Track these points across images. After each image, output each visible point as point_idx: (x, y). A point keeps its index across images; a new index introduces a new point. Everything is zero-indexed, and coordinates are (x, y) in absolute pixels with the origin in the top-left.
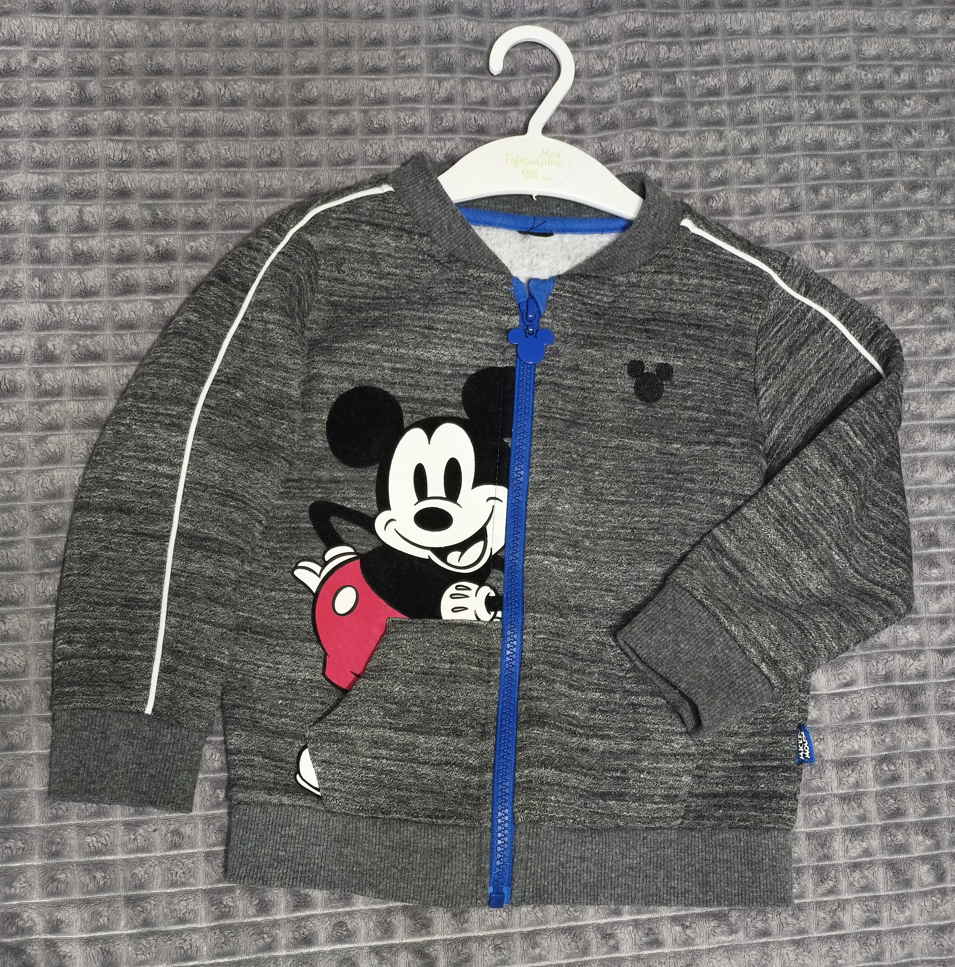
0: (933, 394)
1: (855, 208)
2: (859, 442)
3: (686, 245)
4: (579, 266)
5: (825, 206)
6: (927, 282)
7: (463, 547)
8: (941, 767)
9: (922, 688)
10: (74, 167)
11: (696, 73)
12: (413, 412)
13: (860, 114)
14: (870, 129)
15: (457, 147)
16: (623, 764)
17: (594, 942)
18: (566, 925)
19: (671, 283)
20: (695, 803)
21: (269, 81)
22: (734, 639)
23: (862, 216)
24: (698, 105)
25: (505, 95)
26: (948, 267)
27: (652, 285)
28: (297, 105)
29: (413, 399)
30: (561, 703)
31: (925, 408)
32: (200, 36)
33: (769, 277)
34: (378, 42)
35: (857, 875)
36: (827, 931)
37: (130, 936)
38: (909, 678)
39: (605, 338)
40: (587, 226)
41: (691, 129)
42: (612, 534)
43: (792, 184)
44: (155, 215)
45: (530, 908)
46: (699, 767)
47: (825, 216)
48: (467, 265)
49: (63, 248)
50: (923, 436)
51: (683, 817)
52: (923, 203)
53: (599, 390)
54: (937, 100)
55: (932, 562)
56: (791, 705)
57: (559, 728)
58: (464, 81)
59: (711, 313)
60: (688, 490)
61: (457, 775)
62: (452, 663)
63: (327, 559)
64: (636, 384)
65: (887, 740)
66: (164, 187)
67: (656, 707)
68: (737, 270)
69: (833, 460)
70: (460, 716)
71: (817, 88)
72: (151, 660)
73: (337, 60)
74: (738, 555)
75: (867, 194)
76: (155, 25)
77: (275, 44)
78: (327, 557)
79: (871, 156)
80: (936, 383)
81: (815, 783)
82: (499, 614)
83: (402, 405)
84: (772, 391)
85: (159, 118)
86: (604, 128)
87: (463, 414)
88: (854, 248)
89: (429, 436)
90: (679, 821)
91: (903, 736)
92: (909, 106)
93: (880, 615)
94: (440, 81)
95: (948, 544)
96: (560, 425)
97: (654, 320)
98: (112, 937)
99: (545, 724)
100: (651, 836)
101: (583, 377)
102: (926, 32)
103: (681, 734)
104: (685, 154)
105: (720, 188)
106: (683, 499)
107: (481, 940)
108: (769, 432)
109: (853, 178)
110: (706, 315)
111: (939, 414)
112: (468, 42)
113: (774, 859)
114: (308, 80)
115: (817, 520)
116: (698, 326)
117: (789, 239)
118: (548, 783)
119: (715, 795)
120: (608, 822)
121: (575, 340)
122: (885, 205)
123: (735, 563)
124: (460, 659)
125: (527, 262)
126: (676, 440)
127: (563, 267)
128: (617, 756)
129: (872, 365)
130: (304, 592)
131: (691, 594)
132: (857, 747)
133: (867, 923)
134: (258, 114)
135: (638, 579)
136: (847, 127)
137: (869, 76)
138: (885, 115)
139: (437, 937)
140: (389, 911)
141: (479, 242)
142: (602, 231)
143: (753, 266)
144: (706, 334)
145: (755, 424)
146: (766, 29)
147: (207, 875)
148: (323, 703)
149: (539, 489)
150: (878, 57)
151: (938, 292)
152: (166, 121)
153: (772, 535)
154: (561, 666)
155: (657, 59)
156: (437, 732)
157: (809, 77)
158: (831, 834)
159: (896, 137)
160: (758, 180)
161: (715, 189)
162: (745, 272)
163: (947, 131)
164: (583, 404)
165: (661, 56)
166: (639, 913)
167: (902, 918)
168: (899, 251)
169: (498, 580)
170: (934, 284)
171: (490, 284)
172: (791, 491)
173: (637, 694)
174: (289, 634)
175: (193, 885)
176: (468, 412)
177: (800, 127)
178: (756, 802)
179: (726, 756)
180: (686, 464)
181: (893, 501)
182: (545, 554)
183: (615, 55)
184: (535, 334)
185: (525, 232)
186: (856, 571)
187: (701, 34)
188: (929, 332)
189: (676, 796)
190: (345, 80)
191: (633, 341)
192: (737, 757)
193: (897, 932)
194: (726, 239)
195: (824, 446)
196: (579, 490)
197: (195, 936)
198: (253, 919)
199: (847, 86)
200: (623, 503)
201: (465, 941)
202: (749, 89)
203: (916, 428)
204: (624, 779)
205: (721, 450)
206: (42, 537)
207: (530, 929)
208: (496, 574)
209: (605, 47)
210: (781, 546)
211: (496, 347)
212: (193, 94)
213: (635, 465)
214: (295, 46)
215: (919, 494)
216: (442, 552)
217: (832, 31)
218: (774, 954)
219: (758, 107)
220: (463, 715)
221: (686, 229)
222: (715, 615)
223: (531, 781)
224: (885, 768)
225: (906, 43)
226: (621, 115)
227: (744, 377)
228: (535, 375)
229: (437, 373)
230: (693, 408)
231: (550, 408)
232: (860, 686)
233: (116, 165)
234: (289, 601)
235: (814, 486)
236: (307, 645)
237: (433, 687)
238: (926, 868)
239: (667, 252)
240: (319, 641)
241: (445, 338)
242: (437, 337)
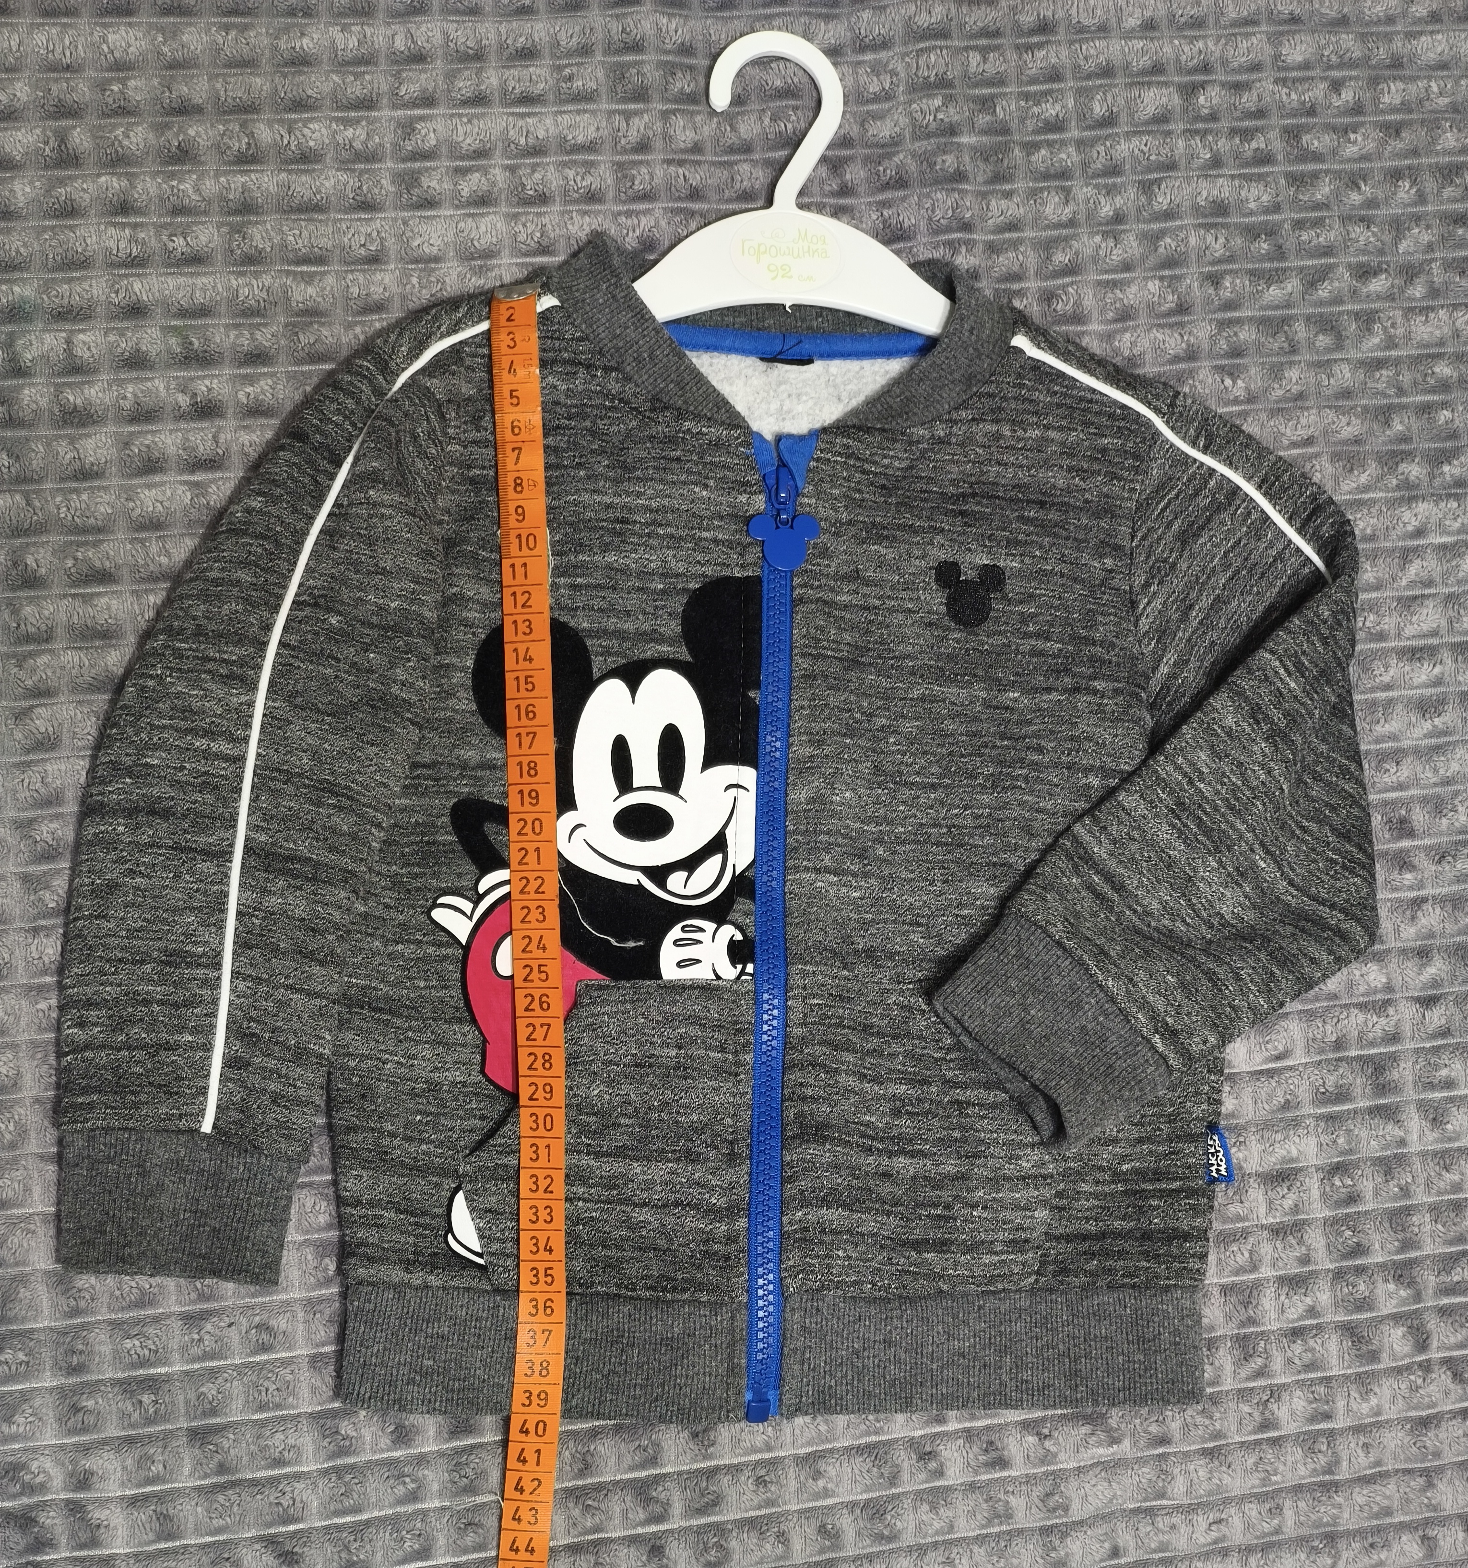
0: (1399, 599)
1: (1277, 307)
2: (1293, 685)
3: (1020, 376)
4: (855, 412)
5: (1229, 306)
6: (1387, 423)
7: (690, 864)
8: (1421, 1180)
9: (1394, 1058)
10: (55, 269)
11: (1027, 96)
12: (607, 652)
13: (1280, 157)
14: (1297, 180)
15: (657, 225)
16: (946, 1195)
17: (906, 1465)
18: (863, 1441)
19: (997, 436)
20: (1055, 1250)
21: (358, 121)
22: (1112, 1000)
23: (1286, 320)
24: (1031, 147)
25: (731, 138)
26: (1419, 398)
27: (968, 441)
28: (403, 160)
29: (604, 633)
30: (847, 1105)
31: (1389, 623)
32: (246, 50)
33: (1149, 424)
34: (528, 54)
35: (1298, 1347)
36: (1255, 1433)
37: (198, 1489)
38: (1372, 1044)
39: (899, 527)
40: (864, 346)
41: (1020, 185)
42: (919, 837)
43: (1177, 272)
44: (187, 344)
45: (808, 1419)
46: (1059, 1195)
47: (1231, 322)
48: (681, 415)
49: (44, 402)
50: (1387, 667)
51: (1038, 1273)
52: (1379, 297)
53: (892, 610)
54: (1398, 132)
55: (1402, 862)
56: (1197, 1093)
57: (847, 1144)
58: (665, 115)
59: (1061, 483)
60: (1034, 765)
61: (693, 1222)
62: (680, 1048)
63: (481, 891)
64: (948, 598)
65: (1341, 1141)
66: (199, 298)
67: (994, 1106)
68: (1099, 414)
69: (1256, 713)
70: (696, 1131)
71: (1213, 117)
72: (208, 1047)
73: (465, 85)
74: (1112, 865)
75: (1293, 285)
76: (173, 33)
77: (366, 60)
78: (482, 887)
79: (1299, 225)
80: (1404, 582)
81: (1234, 1209)
82: (750, 968)
83: (589, 643)
84: (1157, 604)
85: (187, 186)
86: (886, 186)
87: (684, 654)
88: (1276, 373)
89: (633, 690)
90: (1032, 1279)
91: (1364, 1134)
92: (1355, 142)
93: (1330, 952)
94: (628, 116)
95: (1426, 834)
96: (835, 668)
97: (974, 495)
98: (171, 1492)
99: (825, 1138)
100: (991, 1303)
101: (866, 590)
102: (1378, 22)
103: (1033, 1146)
104: (1013, 226)
105: (1067, 280)
106: (1026, 779)
107: (737, 1469)
108: (1155, 669)
109: (1271, 260)
110: (1054, 486)
111: (1409, 631)
112: (667, 52)
113: (1176, 1332)
114: (422, 118)
115: (1232, 808)
116: (1042, 504)
117: (1176, 359)
118: (833, 1231)
119: (1085, 1237)
120: (924, 1286)
121: (853, 530)
122: (1321, 303)
123: (1109, 877)
124: (693, 1041)
125: (774, 406)
126: (1013, 685)
127: (831, 414)
128: (937, 1183)
129: (1308, 558)
130: (448, 945)
131: (1045, 931)
132: (1294, 1153)
133: (1312, 1419)
134: (343, 177)
135: (960, 905)
136: (1260, 177)
137: (1294, 96)
138: (1317, 157)
139: (668, 1469)
140: (594, 1434)
141: (699, 379)
142: (888, 354)
143: (1124, 407)
144: (1053, 516)
145: (1133, 658)
146: (1132, 22)
147: (314, 1390)
148: (483, 1118)
149: (806, 768)
150: (1306, 66)
151: (1405, 439)
152: (197, 190)
153: (1164, 833)
154: (849, 1047)
155: (966, 75)
156: (661, 1155)
157: (1202, 100)
158: (1257, 1285)
159: (1337, 194)
160: (1127, 267)
161: (1060, 282)
162: (1111, 416)
163: (1414, 182)
164: (867, 632)
165: (972, 69)
166: (973, 1417)
167: (1365, 1408)
168: (1344, 375)
169: (746, 914)
170: (1398, 427)
171: (717, 445)
172: (1192, 764)
173: (964, 1086)
174: (427, 1011)
175: (294, 1408)
176: (691, 651)
177: (1188, 179)
178: (1147, 1246)
179: (1100, 1176)
180: (1029, 723)
181: (1344, 772)
182: (817, 871)
183: (900, 68)
184: (790, 523)
185: (771, 358)
186: (1291, 883)
187: (1032, 32)
188: (1392, 503)
189: (1026, 1241)
190: (478, 117)
191: (942, 530)
192: (1117, 1176)
193: (1358, 1429)
194: (1082, 365)
195: (1241, 694)
196: (866, 767)
197: (300, 1486)
198: (388, 1455)
199: (1260, 113)
200: (933, 787)
201: (712, 1473)
202: (1109, 121)
203: (1374, 653)
204: (947, 1219)
205: (1083, 701)
206: (31, 869)
207: (808, 1450)
208: (742, 905)
209: (883, 55)
210: (1178, 850)
211: (730, 544)
212: (239, 144)
213: (950, 726)
214: (396, 62)
215: (1383, 757)
216: (659, 874)
217: (1235, 24)
218: (1176, 1471)
219: (1124, 149)
220: (700, 1129)
221: (1019, 351)
222: (1081, 963)
223: (806, 1229)
224: (1338, 1183)
225: (1348, 41)
226: (912, 166)
227: (1115, 583)
228: (793, 588)
229: (640, 589)
230: (1037, 635)
231: (818, 641)
232: (1299, 1058)
233: (123, 265)
234: (425, 959)
235: (1227, 756)
236: (456, 1027)
237: (653, 1086)
238: (1400, 1331)
239: (992, 389)
240: (474, 1021)
241: (649, 535)
242: (635, 534)
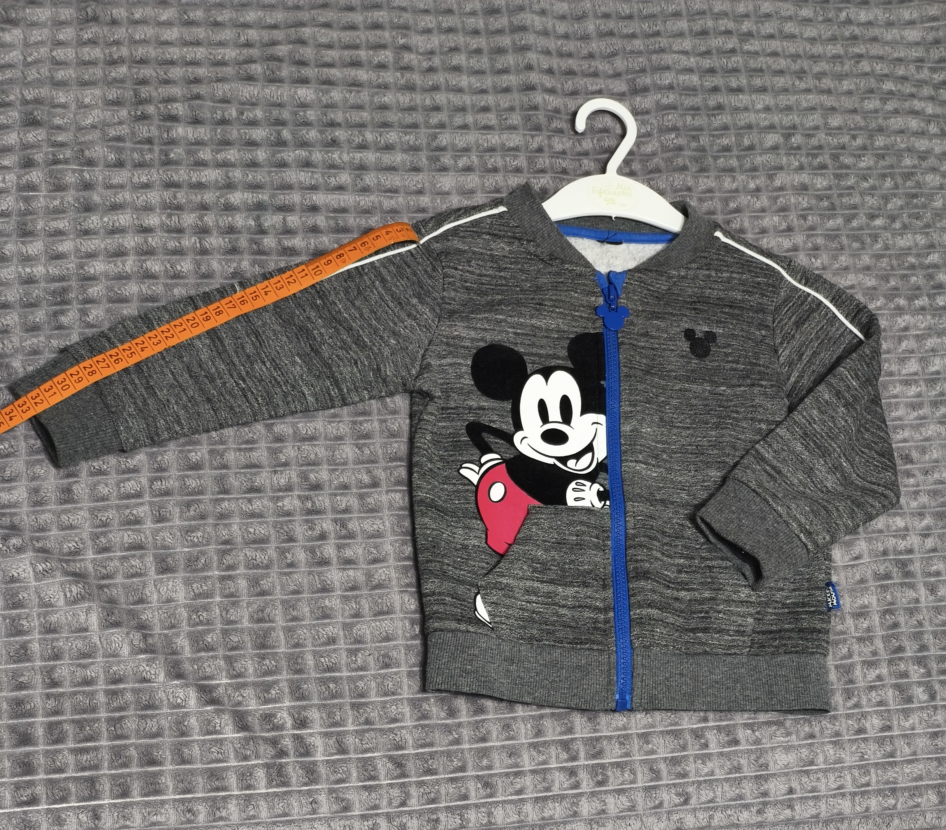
0: (898, 358)
1: (833, 230)
2: (854, 383)
3: (718, 250)
4: (644, 263)
5: (812, 228)
6: (888, 281)
7: (578, 456)
8: (927, 617)
9: (911, 560)
10: (277, 189)
11: (713, 136)
12: (533, 363)
13: (830, 166)
14: (838, 177)
15: (548, 183)
16: (706, 607)
17: (690, 742)
18: (669, 728)
19: (709, 276)
20: (757, 637)
21: (411, 133)
22: (780, 516)
23: (837, 236)
24: (716, 158)
25: (578, 149)
26: (901, 272)
27: (696, 277)
28: (432, 151)
29: (532, 354)
30: (658, 564)
31: (894, 368)
32: (359, 101)
33: (779, 273)
34: (486, 109)
35: (874, 694)
36: (855, 735)
37: (356, 731)
38: (900, 553)
39: (666, 313)
40: (645, 238)
41: (712, 174)
42: (683, 450)
43: (787, 213)
44: (337, 224)
45: (643, 715)
46: (758, 613)
47: (812, 235)
48: (563, 262)
49: (273, 245)
50: (895, 387)
51: (750, 647)
52: (880, 228)
53: (664, 350)
54: (883, 157)
55: (909, 474)
56: (820, 569)
57: (658, 582)
58: (549, 137)
59: (739, 297)
60: (734, 418)
61: (587, 614)
62: (578, 536)
63: (482, 461)
64: (691, 345)
65: (888, 597)
66: (342, 204)
67: (726, 568)
68: (756, 267)
69: (838, 394)
70: (587, 573)
71: (799, 148)
73: (458, 120)
74: (775, 462)
75: (840, 221)
76: (328, 92)
77: (412, 109)
78: (483, 460)
79: (841, 195)
80: (900, 350)
81: (839, 627)
82: (608, 503)
83: (525, 358)
84: (787, 352)
85: (336, 156)
86: (651, 172)
87: (569, 364)
88: (835, 258)
89: (547, 380)
90: (748, 649)
91: (899, 595)
92: (864, 161)
93: (880, 503)
94: (533, 137)
95: (918, 462)
96: (639, 373)
97: (699, 302)
98: (344, 731)
99: (648, 578)
100: (729, 659)
101: (652, 341)
102: (871, 112)
103: (745, 586)
104: (710, 191)
105: (736, 215)
106: (732, 424)
107: (610, 738)
108: (788, 379)
109: (829, 210)
110: (736, 299)
111: (904, 372)
112: (549, 111)
113: (818, 674)
114: (440, 133)
115: (830, 437)
116: (731, 307)
117: (788, 251)
118: (654, 619)
119: (771, 632)
120: (698, 649)
121: (645, 314)
122: (853, 229)
123: (773, 468)
124: (584, 533)
125: (605, 261)
126: (722, 384)
127: (631, 265)
128: (702, 602)
129: (856, 335)
130: (468, 485)
131: (747, 485)
132: (866, 603)
133: (883, 730)
134: (405, 156)
135: (704, 481)
136: (821, 175)
137: (835, 140)
138: (848, 167)
139: (577, 736)
140: (542, 717)
141: (570, 246)
142: (656, 242)
143: (767, 265)
144: (737, 312)
145: (778, 373)
146: (759, 106)
147: (410, 687)
148: (488, 563)
149: (628, 417)
150: (839, 128)
151: (896, 289)
152: (340, 158)
153: (799, 448)
154: (655, 539)
155: (685, 126)
156: (571, 584)
157: (793, 140)
158: (852, 665)
159: (857, 183)
160: (763, 210)
161: (733, 216)
162: (761, 268)
163: (892, 178)
164: (653, 360)
165: (688, 123)
166: (721, 720)
167: (907, 725)
168: (866, 260)
169: (605, 479)
170: (893, 283)
171: (580, 275)
172: (810, 416)
173: (711, 559)
174: (460, 514)
175: (400, 694)
176: (573, 363)
177: (789, 174)
178: (801, 635)
179: (777, 605)
180: (731, 401)
181: (880, 428)
182: (636, 461)
183: (654, 122)
184: (616, 310)
185: (602, 241)
186: (858, 475)
187: (714, 109)
188: (892, 316)
189: (744, 631)
190: (466, 134)
191: (686, 315)
192: (784, 605)
193: (905, 736)
194: (747, 247)
195: (831, 385)
196: (656, 418)
197: (404, 732)
198: (443, 721)
199: (820, 147)
200: (688, 428)
201: (598, 739)
202: (751, 148)
203: (889, 382)
204: (706, 618)
205: (756, 390)
206: (272, 445)
207: (643, 731)
208: (602, 475)
209: (646, 117)
210: (806, 455)
211: (588, 319)
212: (358, 140)
213: (693, 401)
214: (426, 110)
215: (896, 427)
216: (564, 460)
217: (806, 109)
218: (819, 751)
219: (759, 160)
220: (590, 572)
221: (718, 238)
222: (765, 500)
223: (642, 618)
224: (888, 617)
225: (858, 118)
226: (662, 164)
227: (767, 341)
228: (618, 338)
229: (546, 337)
230: (733, 362)
231: (631, 361)
232: (866, 559)
233: (307, 188)
234: (458, 491)
235: (826, 413)
236: (474, 521)
237: (566, 553)
238: (921, 689)
239: (706, 254)
240: (482, 519)
241: (552, 311)
242: (545, 310)
